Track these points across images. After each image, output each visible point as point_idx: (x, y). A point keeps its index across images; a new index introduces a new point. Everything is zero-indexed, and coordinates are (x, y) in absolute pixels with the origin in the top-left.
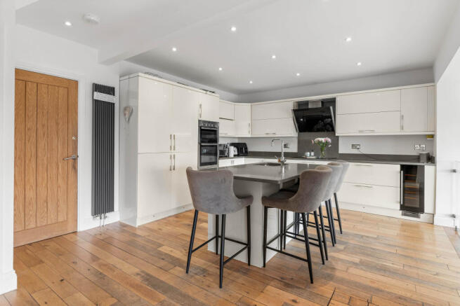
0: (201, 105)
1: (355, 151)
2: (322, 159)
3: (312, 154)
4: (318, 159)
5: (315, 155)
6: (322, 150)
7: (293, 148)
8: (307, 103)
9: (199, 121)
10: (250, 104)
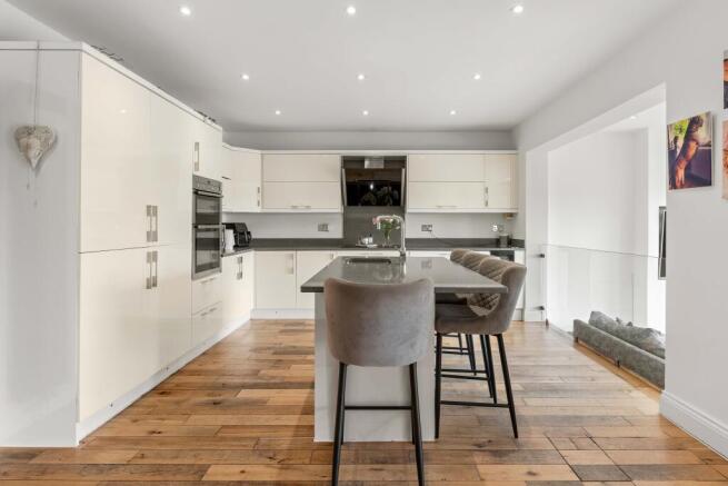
0: (197, 144)
1: (426, 235)
2: (387, 248)
3: (371, 240)
4: (380, 247)
5: (374, 243)
6: (386, 235)
7: (336, 231)
8: (361, 160)
9: (195, 177)
10: (259, 152)
